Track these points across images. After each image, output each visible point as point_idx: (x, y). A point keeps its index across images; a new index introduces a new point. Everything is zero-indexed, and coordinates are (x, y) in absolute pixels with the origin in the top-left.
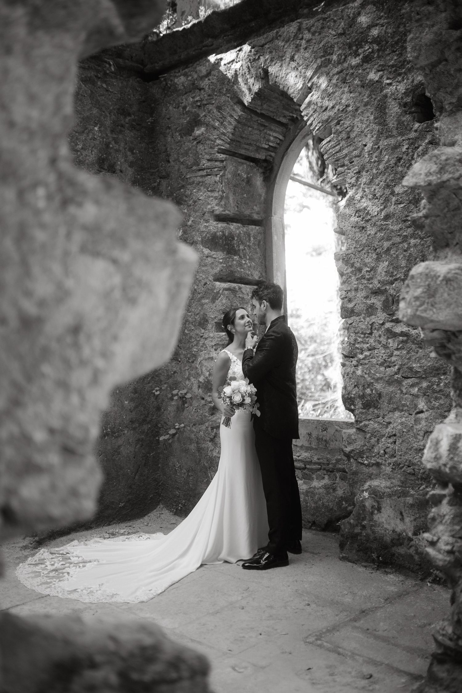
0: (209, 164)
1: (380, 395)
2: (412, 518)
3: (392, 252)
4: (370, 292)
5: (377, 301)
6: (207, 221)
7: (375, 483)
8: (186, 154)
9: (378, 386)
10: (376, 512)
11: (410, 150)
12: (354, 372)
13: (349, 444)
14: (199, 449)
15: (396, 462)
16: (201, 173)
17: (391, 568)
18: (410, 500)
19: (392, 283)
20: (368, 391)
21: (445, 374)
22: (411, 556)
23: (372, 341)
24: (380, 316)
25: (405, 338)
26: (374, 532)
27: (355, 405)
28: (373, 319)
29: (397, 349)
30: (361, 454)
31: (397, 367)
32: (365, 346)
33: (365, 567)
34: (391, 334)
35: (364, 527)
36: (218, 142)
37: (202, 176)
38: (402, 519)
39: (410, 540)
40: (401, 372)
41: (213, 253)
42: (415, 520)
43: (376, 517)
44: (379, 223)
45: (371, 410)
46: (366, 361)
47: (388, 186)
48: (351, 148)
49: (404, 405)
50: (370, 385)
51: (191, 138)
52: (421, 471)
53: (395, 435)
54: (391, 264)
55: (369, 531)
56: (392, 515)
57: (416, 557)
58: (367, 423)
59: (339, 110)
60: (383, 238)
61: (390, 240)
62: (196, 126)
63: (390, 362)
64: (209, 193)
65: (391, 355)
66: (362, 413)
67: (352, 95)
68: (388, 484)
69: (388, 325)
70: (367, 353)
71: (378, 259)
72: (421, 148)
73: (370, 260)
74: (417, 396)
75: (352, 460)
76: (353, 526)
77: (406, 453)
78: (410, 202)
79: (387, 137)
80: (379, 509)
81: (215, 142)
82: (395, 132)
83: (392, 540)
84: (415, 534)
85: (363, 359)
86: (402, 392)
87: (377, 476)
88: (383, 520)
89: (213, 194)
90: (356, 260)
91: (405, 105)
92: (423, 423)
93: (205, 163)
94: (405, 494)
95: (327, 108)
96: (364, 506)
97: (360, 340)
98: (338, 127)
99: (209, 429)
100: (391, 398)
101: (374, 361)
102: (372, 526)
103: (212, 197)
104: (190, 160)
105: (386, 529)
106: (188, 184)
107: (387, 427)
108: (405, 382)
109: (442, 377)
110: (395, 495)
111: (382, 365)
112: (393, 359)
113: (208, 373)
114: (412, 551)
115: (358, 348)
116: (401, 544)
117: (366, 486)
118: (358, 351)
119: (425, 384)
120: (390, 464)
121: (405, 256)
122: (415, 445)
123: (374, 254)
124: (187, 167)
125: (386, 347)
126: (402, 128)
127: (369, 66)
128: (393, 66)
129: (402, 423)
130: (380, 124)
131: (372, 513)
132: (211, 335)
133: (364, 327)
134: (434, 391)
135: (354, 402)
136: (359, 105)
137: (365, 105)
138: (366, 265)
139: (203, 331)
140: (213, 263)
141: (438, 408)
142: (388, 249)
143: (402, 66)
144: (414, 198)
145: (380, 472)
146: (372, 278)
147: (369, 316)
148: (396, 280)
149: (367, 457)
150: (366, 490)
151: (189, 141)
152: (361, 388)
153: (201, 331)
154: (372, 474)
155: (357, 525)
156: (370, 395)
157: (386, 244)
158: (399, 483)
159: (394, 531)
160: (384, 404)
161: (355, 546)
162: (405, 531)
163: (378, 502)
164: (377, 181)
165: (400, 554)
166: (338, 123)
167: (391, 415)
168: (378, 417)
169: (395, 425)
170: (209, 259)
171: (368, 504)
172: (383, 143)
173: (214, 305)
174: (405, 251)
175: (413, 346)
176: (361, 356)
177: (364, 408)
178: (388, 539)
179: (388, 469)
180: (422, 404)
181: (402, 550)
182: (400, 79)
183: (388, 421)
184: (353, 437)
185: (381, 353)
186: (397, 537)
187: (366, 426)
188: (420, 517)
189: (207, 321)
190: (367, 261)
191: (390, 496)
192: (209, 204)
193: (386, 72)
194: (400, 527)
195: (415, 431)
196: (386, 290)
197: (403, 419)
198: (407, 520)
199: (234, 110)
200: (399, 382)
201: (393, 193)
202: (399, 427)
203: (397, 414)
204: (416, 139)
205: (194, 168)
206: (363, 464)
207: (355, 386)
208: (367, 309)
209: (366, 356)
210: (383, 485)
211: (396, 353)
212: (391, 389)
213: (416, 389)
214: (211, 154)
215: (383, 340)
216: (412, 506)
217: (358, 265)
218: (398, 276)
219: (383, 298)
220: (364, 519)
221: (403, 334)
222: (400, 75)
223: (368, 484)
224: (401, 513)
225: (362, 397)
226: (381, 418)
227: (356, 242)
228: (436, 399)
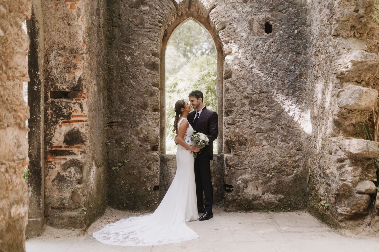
0: (151, 26)
1: (247, 140)
2: (262, 188)
3: (254, 82)
4: (243, 97)
5: (246, 102)
6: (148, 55)
7: (243, 177)
8: (135, 17)
9: (246, 136)
10: (245, 188)
11: (263, 43)
12: (234, 131)
13: (231, 161)
14: (139, 172)
15: (254, 167)
16: (145, 30)
17: (252, 211)
18: (261, 181)
19: (253, 94)
20: (241, 138)
21: (274, 131)
22: (261, 204)
23: (243, 117)
24: (248, 107)
25: (259, 117)
26: (244, 197)
27: (235, 145)
28: (244, 109)
29: (255, 121)
30: (237, 165)
31: (254, 128)
32: (241, 120)
33: (240, 212)
34: (253, 115)
35: (239, 196)
36: (158, 16)
37: (146, 32)
38: (257, 190)
39: (261, 197)
40: (256, 130)
41: (152, 72)
42: (263, 189)
43: (245, 191)
44: (248, 70)
45: (243, 146)
46: (241, 126)
47: (253, 55)
48: (236, 36)
49: (257, 144)
50: (242, 136)
51: (139, 10)
52: (265, 169)
53: (253, 156)
54: (253, 87)
55: (242, 197)
56: (252, 189)
57: (263, 204)
58: (241, 152)
59: (231, 19)
60: (250, 76)
61: (253, 77)
62: (142, 4)
63: (252, 126)
64: (151, 41)
65: (253, 123)
66: (238, 148)
67: (237, 14)
68: (250, 176)
69: (251, 111)
70: (242, 123)
71: (248, 84)
72: (268, 43)
73: (244, 84)
74: (262, 140)
75: (232, 168)
76: (233, 196)
77: (258, 163)
78: (262, 63)
79: (253, 35)
80: (246, 187)
81: (156, 16)
82: (256, 34)
83: (252, 199)
84: (263, 194)
85: (240, 125)
86: (255, 138)
87: (245, 173)
88: (248, 191)
89: (153, 42)
90: (237, 84)
91: (262, 25)
92: (266, 150)
93: (148, 25)
94: (258, 179)
95: (224, 16)
96: (239, 187)
97: (238, 117)
98: (230, 26)
99: (146, 161)
100: (251, 141)
101: (245, 126)
102: (243, 194)
103: (153, 43)
104: (137, 21)
105: (250, 195)
106: (135, 34)
107: (250, 153)
108: (257, 134)
109: (273, 132)
110: (254, 180)
111: (248, 127)
112: (253, 125)
113: (146, 133)
114: (261, 202)
115: (237, 121)
116: (256, 200)
117: (239, 178)
118: (237, 122)
119: (266, 135)
120: (250, 168)
121: (259, 84)
122: (263, 159)
123: (246, 82)
124: (135, 25)
125: (250, 120)
126: (259, 33)
127: (246, 4)
128: (257, 8)
129: (257, 151)
130: (250, 29)
131: (243, 189)
132: (150, 113)
133: (240, 112)
134: (270, 137)
135: (234, 143)
136: (241, 19)
137: (243, 20)
138: (242, 86)
139: (144, 111)
140: (152, 77)
141: (272, 144)
142: (252, 81)
143: (261, 9)
144: (264, 62)
145: (246, 172)
146: (244, 92)
147: (242, 107)
148: (255, 93)
149: (240, 166)
150: (239, 180)
151: (137, 11)
152: (237, 137)
153: (142, 111)
154: (242, 173)
155: (236, 195)
156: (242, 140)
157: (252, 79)
158: (255, 175)
159: (253, 195)
160: (249, 143)
161: (235, 204)
162: (258, 194)
163: (246, 184)
164: (248, 52)
165: (256, 204)
166: (230, 24)
167: (252, 148)
168: (246, 149)
169: (254, 152)
170: (149, 74)
171: (241, 186)
172: (251, 38)
173: (152, 98)
174: (260, 82)
175: (262, 120)
176: (238, 124)
177: (239, 146)
178: (250, 199)
179: (250, 170)
180: (264, 143)
181: (257, 202)
182: (260, 14)
183: (250, 150)
184: (232, 158)
185: (248, 122)
186: (254, 197)
187: (240, 153)
188: (265, 187)
189: (147, 106)
190: (242, 84)
191: (251, 181)
192: (150, 46)
193: (254, 9)
194: (256, 193)
195: (262, 153)
196: (251, 97)
197: (257, 149)
198: (259, 189)
199: (170, 3)
200: (254, 134)
201: (255, 58)
202: (256, 152)
203: (254, 147)
204: (266, 39)
205: (139, 26)
206: (238, 169)
207: (235, 137)
208: (242, 105)
209: (241, 124)
210: (247, 177)
211: (255, 123)
212: (251, 137)
213: (262, 137)
214: (153, 21)
215: (249, 117)
216: (262, 183)
217: (238, 86)
218: (257, 92)
219: (249, 100)
220: (239, 192)
221: (258, 115)
222: (260, 12)
223: (240, 177)
224: (257, 187)
225: (238, 141)
226: (247, 149)
227: (237, 76)
228: (271, 140)
